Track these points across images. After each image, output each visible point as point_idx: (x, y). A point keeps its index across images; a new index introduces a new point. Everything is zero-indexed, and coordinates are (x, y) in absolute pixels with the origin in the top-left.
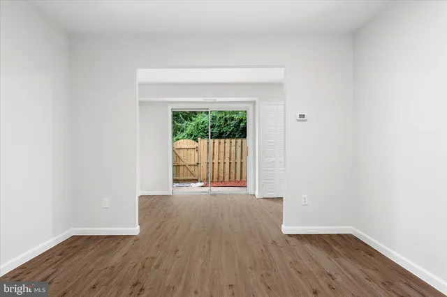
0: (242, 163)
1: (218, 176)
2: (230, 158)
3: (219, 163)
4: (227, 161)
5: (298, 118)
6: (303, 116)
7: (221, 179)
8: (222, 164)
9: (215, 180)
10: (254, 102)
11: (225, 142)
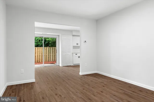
0: (46, 55)
1: (38, 61)
2: (42, 54)
3: (38, 56)
4: (41, 55)
5: (84, 42)
6: (85, 41)
7: (39, 62)
8: (39, 56)
9: (36, 62)
10: (59, 36)
11: (40, 48)
